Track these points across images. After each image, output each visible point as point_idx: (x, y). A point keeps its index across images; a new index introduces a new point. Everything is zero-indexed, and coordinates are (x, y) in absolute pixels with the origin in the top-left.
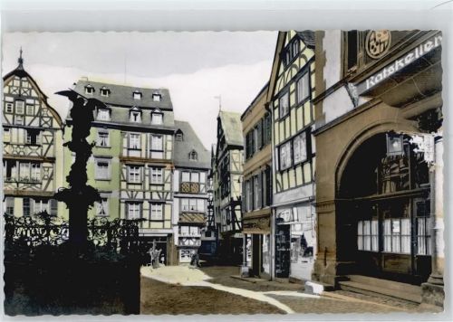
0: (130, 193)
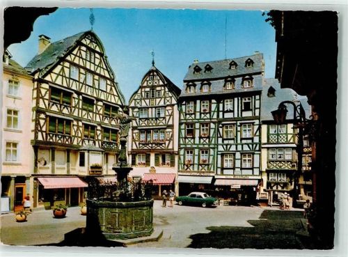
0: (225, 147)
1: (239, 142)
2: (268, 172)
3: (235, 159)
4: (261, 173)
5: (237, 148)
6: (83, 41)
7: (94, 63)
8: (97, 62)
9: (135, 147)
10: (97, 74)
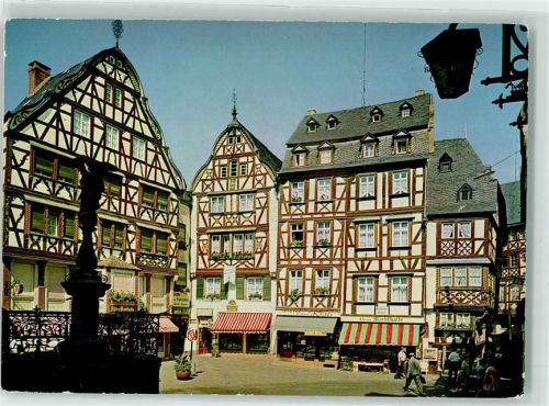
0: (359, 263)
1: (385, 254)
2: (438, 309)
3: (377, 286)
4: (425, 311)
5: (381, 265)
6: (100, 67)
7: (122, 110)
8: (128, 107)
9: (201, 266)
10: (128, 130)
